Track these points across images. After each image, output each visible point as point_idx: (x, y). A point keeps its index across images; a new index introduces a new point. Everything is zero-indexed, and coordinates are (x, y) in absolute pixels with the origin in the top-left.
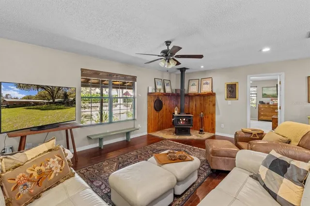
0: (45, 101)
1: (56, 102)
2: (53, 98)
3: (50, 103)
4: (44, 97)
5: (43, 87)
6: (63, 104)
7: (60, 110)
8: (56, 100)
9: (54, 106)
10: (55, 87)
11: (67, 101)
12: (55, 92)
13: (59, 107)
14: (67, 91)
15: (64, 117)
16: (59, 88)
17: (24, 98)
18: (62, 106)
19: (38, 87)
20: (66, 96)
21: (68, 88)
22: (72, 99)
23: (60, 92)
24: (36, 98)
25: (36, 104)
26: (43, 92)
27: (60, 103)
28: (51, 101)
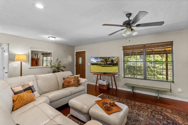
0: (103, 63)
1: (108, 64)
2: (107, 62)
3: (105, 64)
4: (103, 62)
5: (102, 58)
6: (111, 65)
7: (110, 67)
8: (108, 63)
9: (107, 65)
10: (107, 57)
11: (113, 63)
12: (107, 59)
13: (109, 66)
14: (113, 59)
15: (112, 71)
16: (109, 58)
17: (96, 62)
18: (111, 66)
19: (101, 58)
20: (112, 61)
21: (113, 57)
22: (116, 62)
23: (109, 59)
24: (100, 62)
25: (100, 64)
26: (102, 60)
27: (110, 64)
28: (106, 63)
